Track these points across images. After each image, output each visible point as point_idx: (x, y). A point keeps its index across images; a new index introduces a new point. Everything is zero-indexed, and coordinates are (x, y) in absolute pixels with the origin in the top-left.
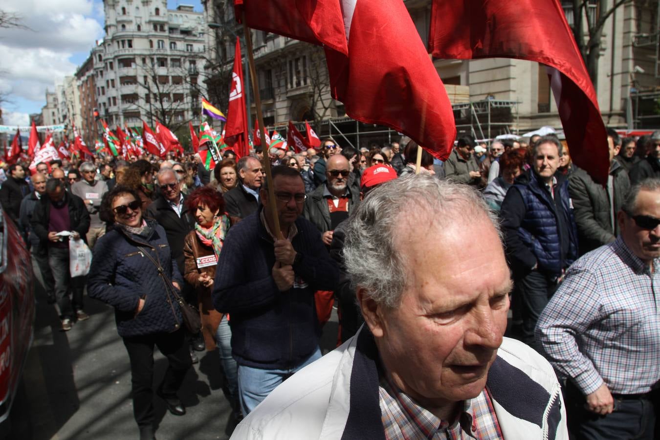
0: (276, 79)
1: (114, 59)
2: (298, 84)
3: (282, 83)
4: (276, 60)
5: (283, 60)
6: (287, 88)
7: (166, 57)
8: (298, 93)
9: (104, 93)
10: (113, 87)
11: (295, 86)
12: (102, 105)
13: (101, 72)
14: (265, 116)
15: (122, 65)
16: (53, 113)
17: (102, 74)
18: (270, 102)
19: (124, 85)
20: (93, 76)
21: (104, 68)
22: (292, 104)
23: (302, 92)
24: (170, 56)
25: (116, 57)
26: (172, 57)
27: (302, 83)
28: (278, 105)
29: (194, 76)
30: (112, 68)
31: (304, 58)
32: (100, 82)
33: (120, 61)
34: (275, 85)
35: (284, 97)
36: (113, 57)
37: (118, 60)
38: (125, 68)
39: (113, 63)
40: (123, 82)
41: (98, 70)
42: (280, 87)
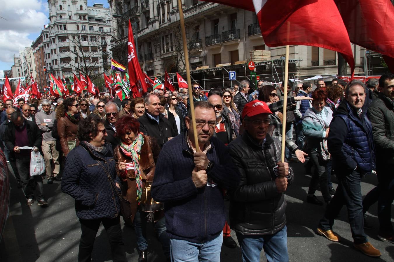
0: (154, 48)
1: (55, 36)
2: (168, 50)
3: (158, 50)
4: (154, 36)
5: (158, 37)
6: (161, 53)
7: (87, 35)
8: (168, 56)
9: (49, 57)
10: (55, 53)
11: (166, 52)
12: (48, 64)
13: (48, 44)
14: (148, 70)
15: (60, 40)
16: (19, 70)
17: (48, 46)
18: (151, 61)
19: (62, 52)
20: (42, 46)
21: (49, 42)
22: (164, 63)
23: (170, 55)
24: (90, 34)
25: (57, 35)
27: (170, 50)
28: (156, 63)
29: (104, 46)
30: (54, 42)
31: (171, 34)
32: (47, 51)
33: (59, 38)
34: (154, 51)
35: (159, 59)
36: (54, 35)
37: (58, 37)
38: (62, 42)
39: (55, 39)
40: (61, 50)
41: (46, 43)
42: (157, 52)
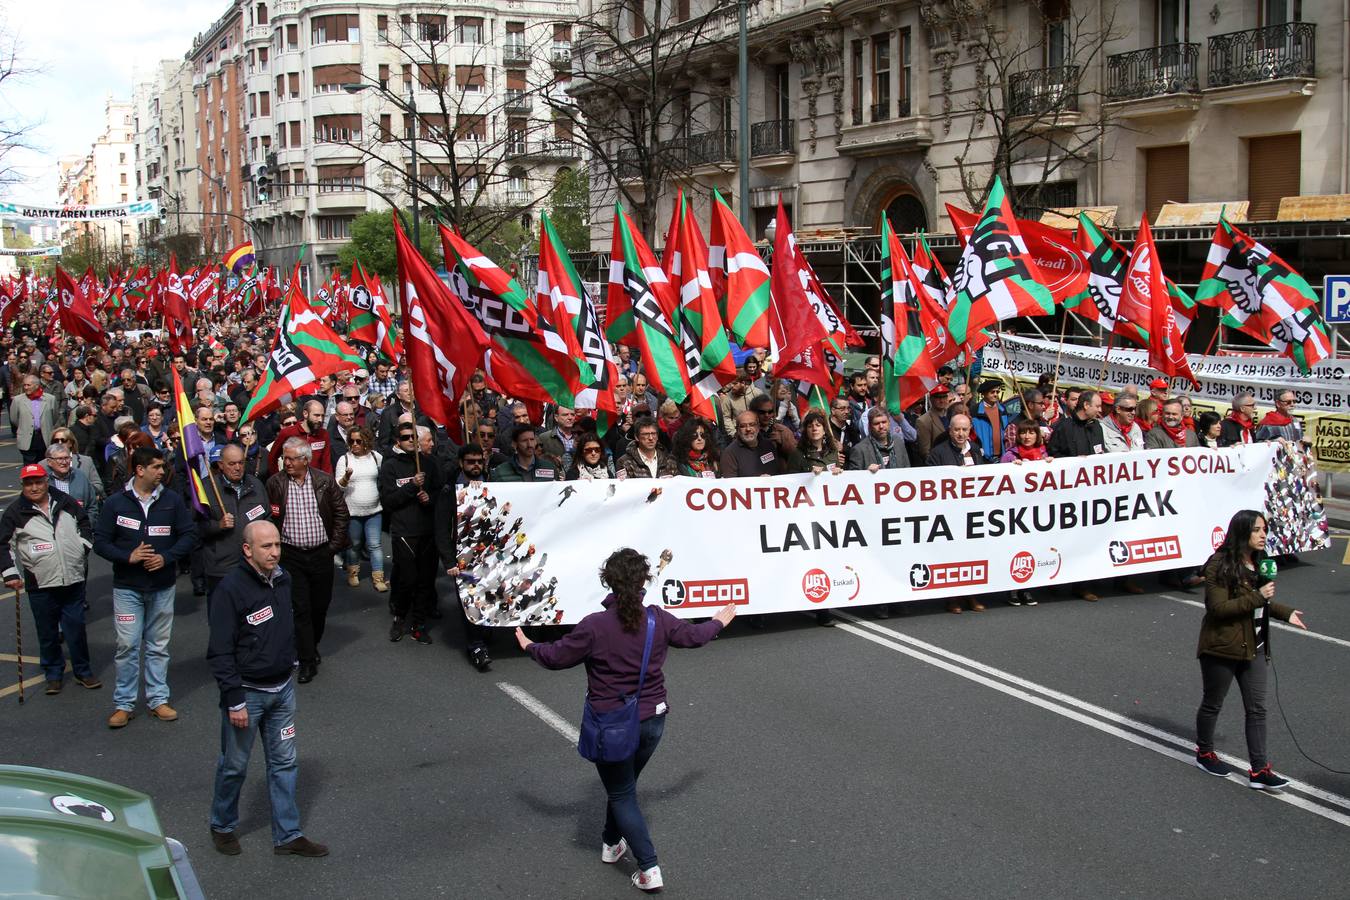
0: (803, 95)
1: (300, 16)
2: (881, 111)
3: (825, 106)
4: (808, 36)
5: (830, 39)
6: (839, 124)
7: (442, 12)
8: (878, 138)
9: (265, 111)
10: (295, 94)
11: (867, 118)
12: (260, 141)
13: (263, 51)
14: (762, 204)
15: (322, 34)
16: (122, 156)
17: (264, 60)
18: (780, 161)
19: (325, 86)
20: (238, 60)
21: (271, 39)
22: (854, 173)
23: (892, 137)
24: (456, 8)
25: (308, 10)
26: (459, 13)
27: (894, 112)
28: (805, 172)
29: (516, 69)
30: (293, 40)
31: (905, 33)
32: (259, 80)
33: (319, 23)
34: (798, 110)
35: (827, 149)
36: (297, 12)
37: (313, 19)
38: (329, 42)
39: (299, 27)
40: (324, 80)
41: (255, 47)
42: (815, 117)
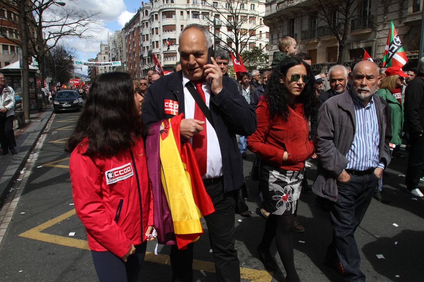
1: (159, 12)
7: (198, 11)
9: (147, 40)
10: (157, 34)
12: (146, 48)
13: (147, 23)
15: (165, 16)
16: (105, 57)
17: (147, 26)
19: (166, 31)
20: (139, 27)
21: (149, 20)
24: (202, 10)
25: (161, 10)
30: (157, 18)
32: (146, 31)
33: (164, 13)
36: (158, 11)
37: (162, 12)
38: (167, 19)
39: (158, 15)
40: (165, 29)
41: (145, 22)
